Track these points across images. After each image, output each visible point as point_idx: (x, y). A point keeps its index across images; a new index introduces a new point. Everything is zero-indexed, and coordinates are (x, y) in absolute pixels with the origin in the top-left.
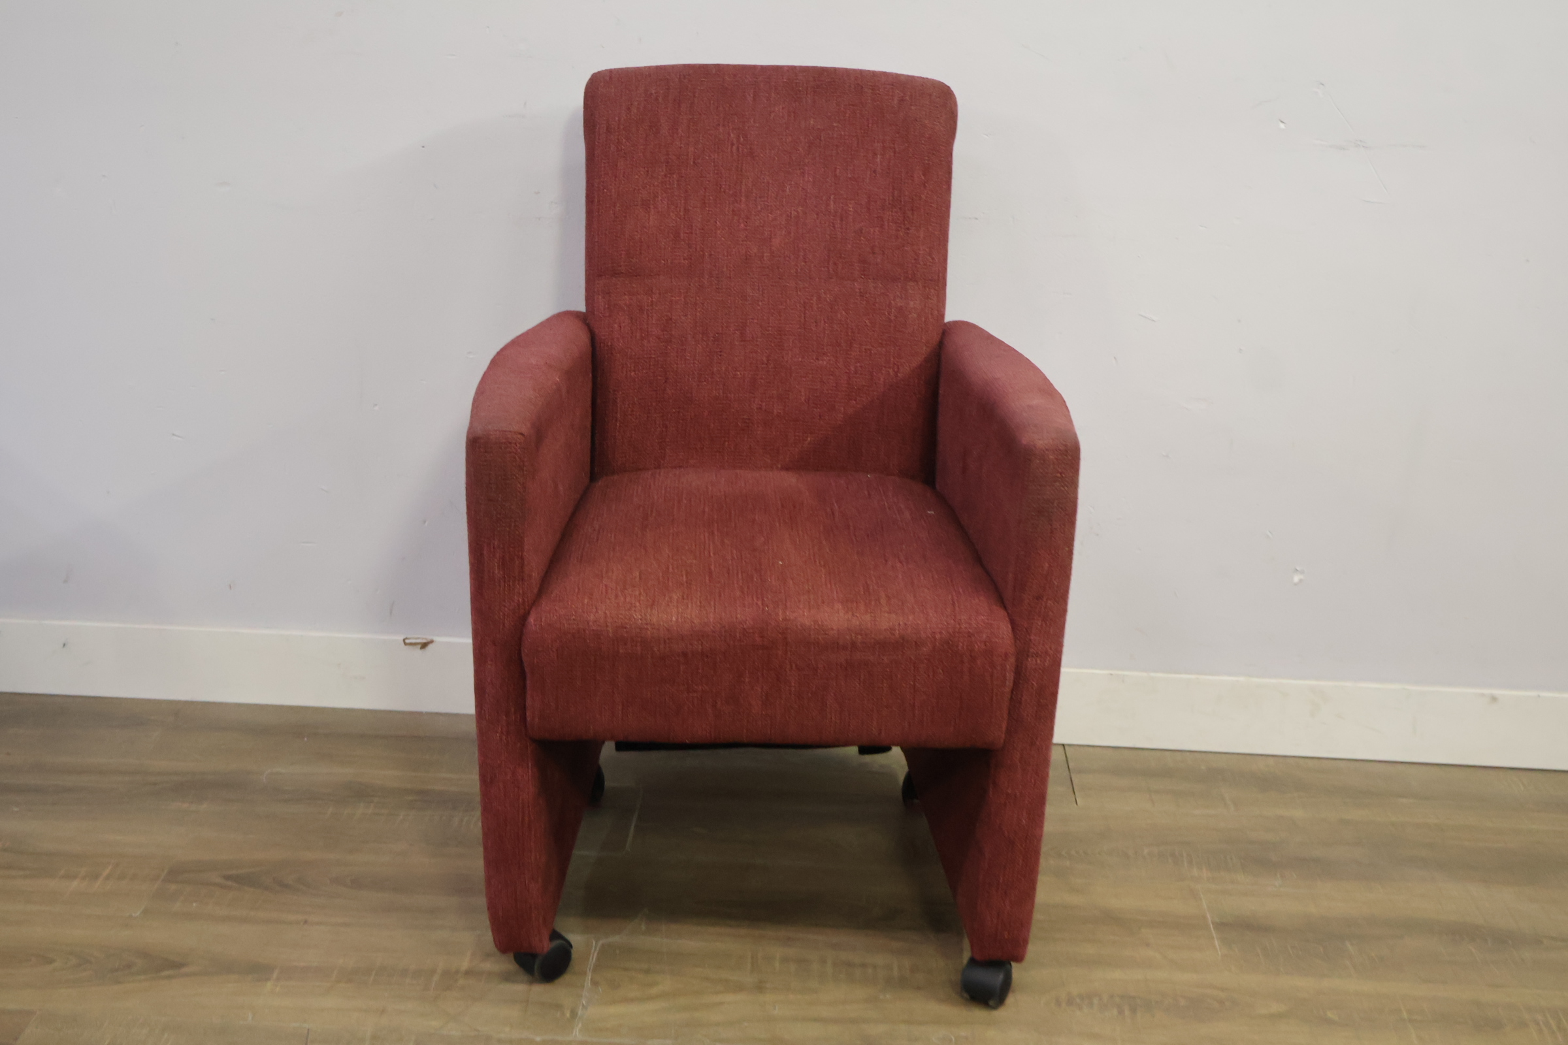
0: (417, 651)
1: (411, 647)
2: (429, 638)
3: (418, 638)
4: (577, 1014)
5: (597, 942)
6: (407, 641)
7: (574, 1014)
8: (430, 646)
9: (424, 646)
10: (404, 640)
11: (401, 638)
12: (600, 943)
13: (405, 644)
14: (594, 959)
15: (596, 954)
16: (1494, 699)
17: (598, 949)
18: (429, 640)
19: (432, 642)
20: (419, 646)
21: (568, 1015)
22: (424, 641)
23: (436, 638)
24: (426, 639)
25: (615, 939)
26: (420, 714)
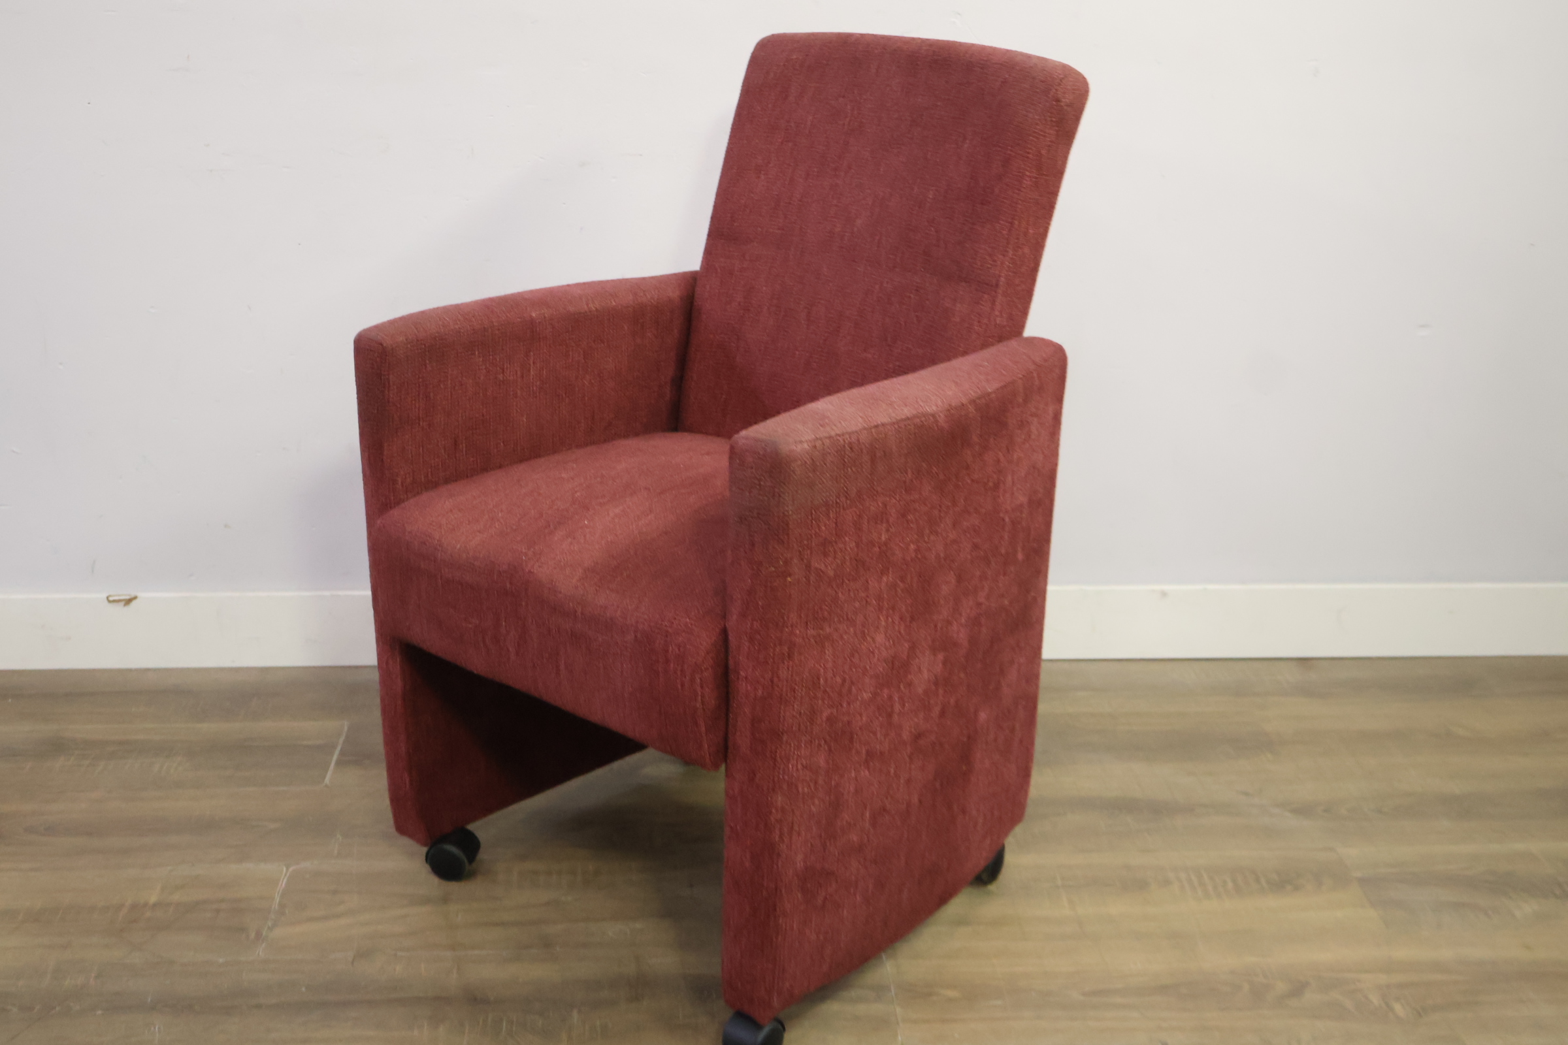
0: (119, 608)
1: (115, 604)
2: (133, 594)
3: (119, 595)
4: (262, 934)
5: (287, 869)
6: (111, 599)
7: (259, 934)
8: (134, 603)
9: (128, 602)
10: (107, 598)
11: (104, 596)
12: (291, 869)
13: (110, 602)
14: (283, 885)
15: (285, 880)
16: (1164, 594)
17: (288, 875)
18: (133, 596)
19: (135, 598)
20: (123, 603)
21: (253, 935)
22: (128, 597)
23: (139, 594)
24: (129, 595)
25: (307, 865)
26: (130, 670)
